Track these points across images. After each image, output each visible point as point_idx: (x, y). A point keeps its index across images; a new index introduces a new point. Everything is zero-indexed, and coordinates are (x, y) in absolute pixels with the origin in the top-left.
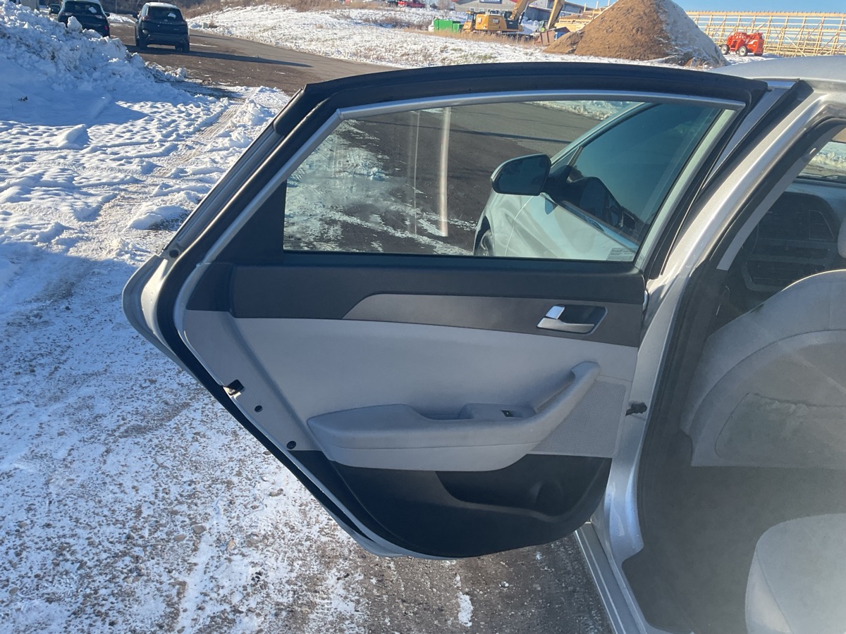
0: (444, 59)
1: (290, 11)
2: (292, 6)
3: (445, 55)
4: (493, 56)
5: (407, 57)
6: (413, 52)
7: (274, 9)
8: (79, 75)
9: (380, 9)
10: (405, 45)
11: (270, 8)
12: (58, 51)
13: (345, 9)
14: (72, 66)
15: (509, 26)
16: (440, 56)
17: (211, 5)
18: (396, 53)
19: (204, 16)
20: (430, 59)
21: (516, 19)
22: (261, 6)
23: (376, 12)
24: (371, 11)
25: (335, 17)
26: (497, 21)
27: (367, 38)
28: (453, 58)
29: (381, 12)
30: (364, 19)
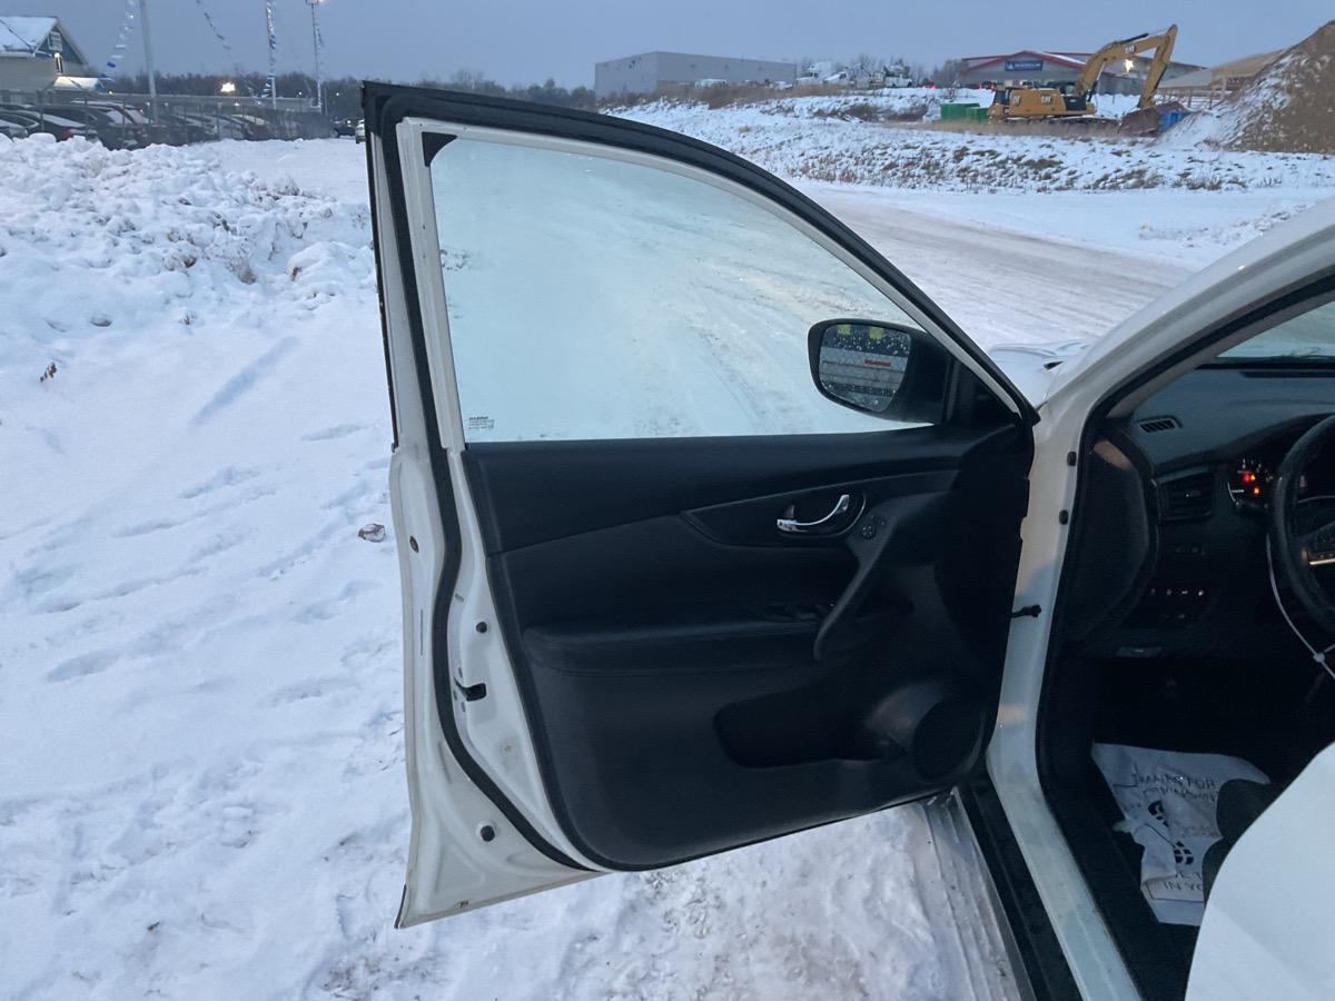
0: (965, 170)
1: (699, 108)
2: (702, 100)
3: (964, 163)
4: (1055, 159)
5: (894, 170)
6: (904, 161)
7: (675, 106)
9: (838, 95)
10: (890, 151)
11: (669, 105)
13: (784, 97)
15: (1069, 106)
18: (875, 165)
20: (937, 171)
21: (1083, 93)
22: (654, 104)
23: (834, 98)
24: (826, 98)
25: (770, 113)
26: (1048, 99)
27: (824, 144)
28: (980, 168)
29: (843, 99)
30: (815, 111)
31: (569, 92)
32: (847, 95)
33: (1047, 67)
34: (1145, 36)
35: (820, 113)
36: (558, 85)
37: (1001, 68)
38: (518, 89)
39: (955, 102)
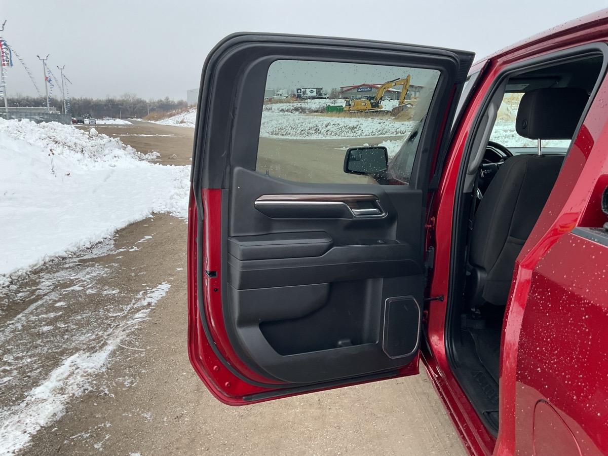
3: (328, 128)
4: (358, 126)
8: (96, 160)
9: (290, 103)
10: (304, 124)
12: (85, 147)
14: (92, 155)
15: (373, 106)
16: (324, 129)
17: (181, 109)
18: (298, 130)
19: (177, 116)
20: (319, 132)
21: (377, 101)
23: (288, 104)
24: (285, 104)
26: (364, 104)
27: (280, 122)
28: (333, 130)
29: (291, 104)
30: (280, 109)
31: (176, 102)
32: (293, 102)
33: (373, 90)
34: (399, 79)
35: (282, 110)
36: (171, 99)
37: (355, 91)
38: (152, 101)
39: (336, 105)
